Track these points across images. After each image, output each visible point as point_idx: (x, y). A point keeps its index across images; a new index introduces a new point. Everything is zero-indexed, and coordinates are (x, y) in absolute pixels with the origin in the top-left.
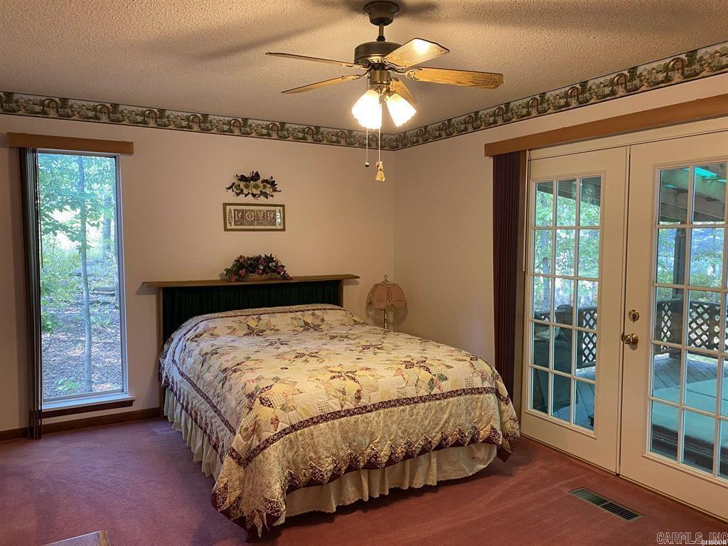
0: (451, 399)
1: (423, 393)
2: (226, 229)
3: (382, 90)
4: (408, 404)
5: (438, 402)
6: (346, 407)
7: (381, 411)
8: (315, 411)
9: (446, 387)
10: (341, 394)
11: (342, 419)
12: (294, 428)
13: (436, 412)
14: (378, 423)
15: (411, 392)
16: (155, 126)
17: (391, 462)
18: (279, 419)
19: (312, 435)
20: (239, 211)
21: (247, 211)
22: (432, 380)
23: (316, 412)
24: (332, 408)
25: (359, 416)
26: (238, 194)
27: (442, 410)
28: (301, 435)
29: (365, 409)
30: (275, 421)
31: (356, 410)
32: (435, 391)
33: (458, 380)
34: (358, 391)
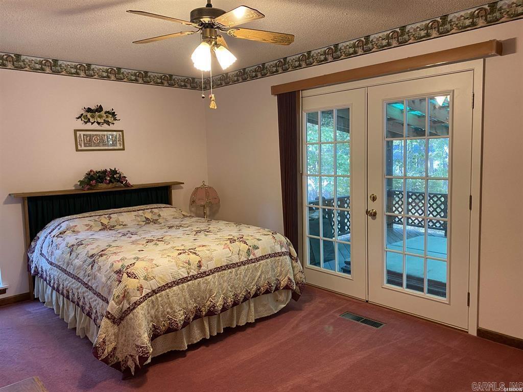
0: (262, 262)
1: (243, 259)
2: (77, 150)
3: (211, 43)
4: (234, 268)
5: (253, 264)
6: (191, 274)
7: (216, 274)
8: (169, 278)
9: (258, 253)
10: (187, 265)
11: (189, 283)
12: (154, 292)
13: (252, 271)
14: (214, 283)
15: (236, 259)
16: (13, 67)
17: (224, 309)
18: (143, 286)
19: (168, 296)
20: (87, 136)
21: (94, 136)
22: (249, 249)
23: (169, 279)
24: (181, 275)
25: (201, 279)
26: (86, 123)
27: (256, 269)
28: (160, 296)
29: (205, 274)
30: (140, 288)
31: (199, 275)
32: (251, 257)
33: (265, 248)
34: (199, 262)
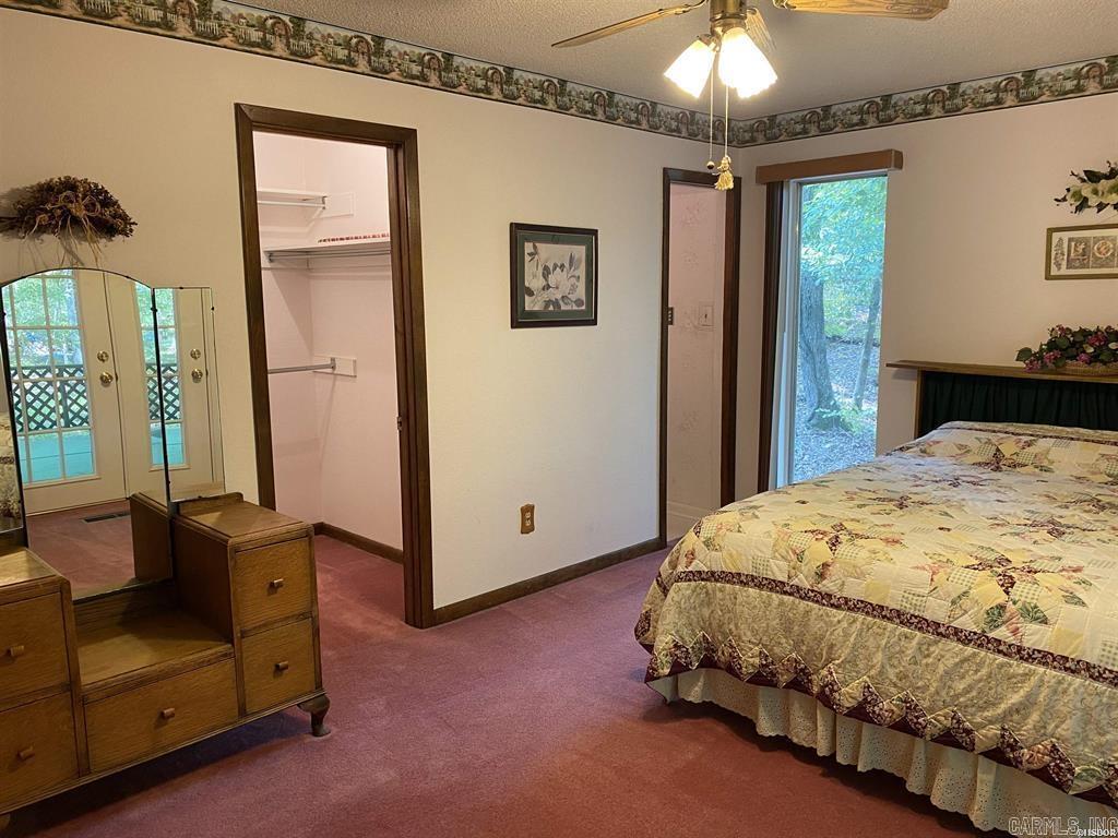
0: (1041, 669)
1: (968, 623)
4: (920, 629)
5: (1001, 659)
6: (795, 581)
7: (860, 617)
8: (745, 565)
9: (1035, 637)
10: (794, 557)
11: (786, 598)
12: (712, 576)
13: (989, 676)
14: (846, 635)
15: (936, 610)
18: (696, 554)
19: (735, 598)
22: (1002, 607)
23: (746, 568)
24: (773, 574)
25: (816, 605)
28: (721, 590)
29: (825, 599)
30: (692, 555)
31: (811, 594)
32: (1002, 633)
33: (1078, 636)
34: (825, 565)
